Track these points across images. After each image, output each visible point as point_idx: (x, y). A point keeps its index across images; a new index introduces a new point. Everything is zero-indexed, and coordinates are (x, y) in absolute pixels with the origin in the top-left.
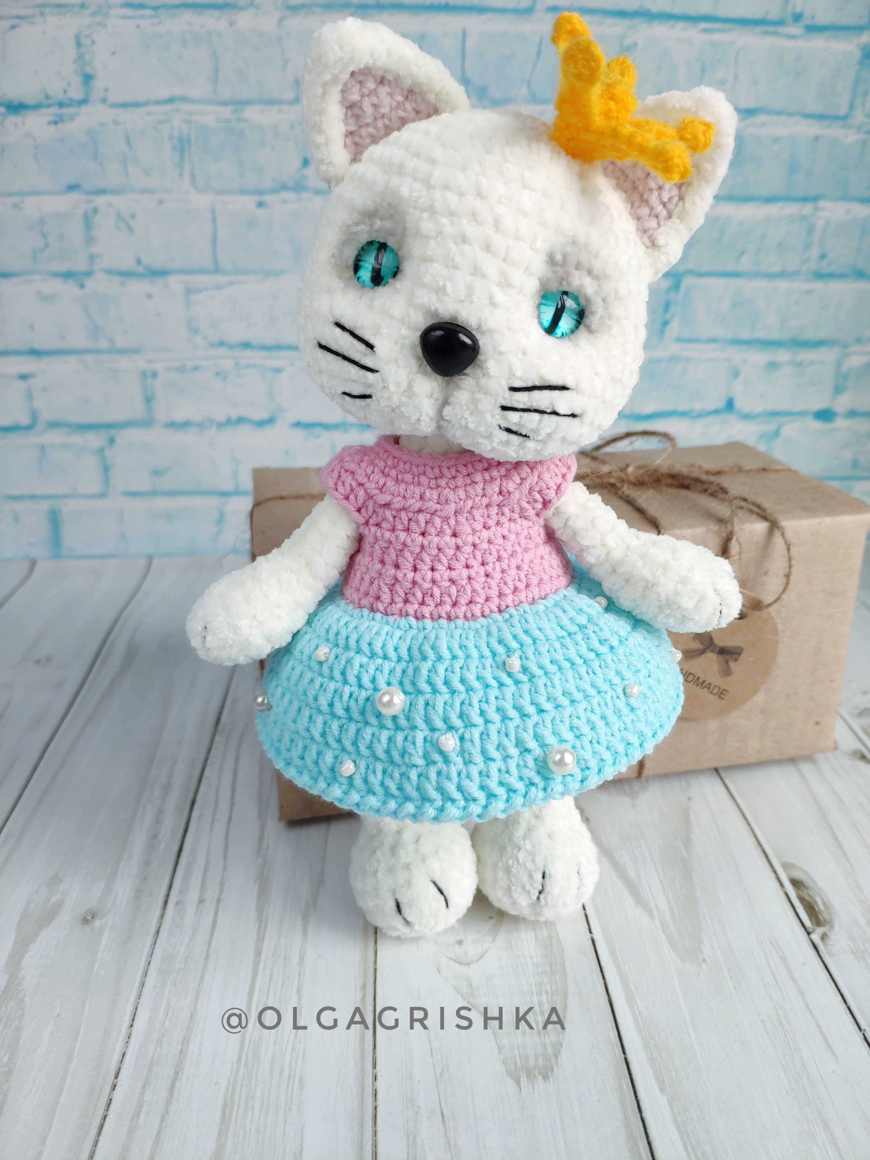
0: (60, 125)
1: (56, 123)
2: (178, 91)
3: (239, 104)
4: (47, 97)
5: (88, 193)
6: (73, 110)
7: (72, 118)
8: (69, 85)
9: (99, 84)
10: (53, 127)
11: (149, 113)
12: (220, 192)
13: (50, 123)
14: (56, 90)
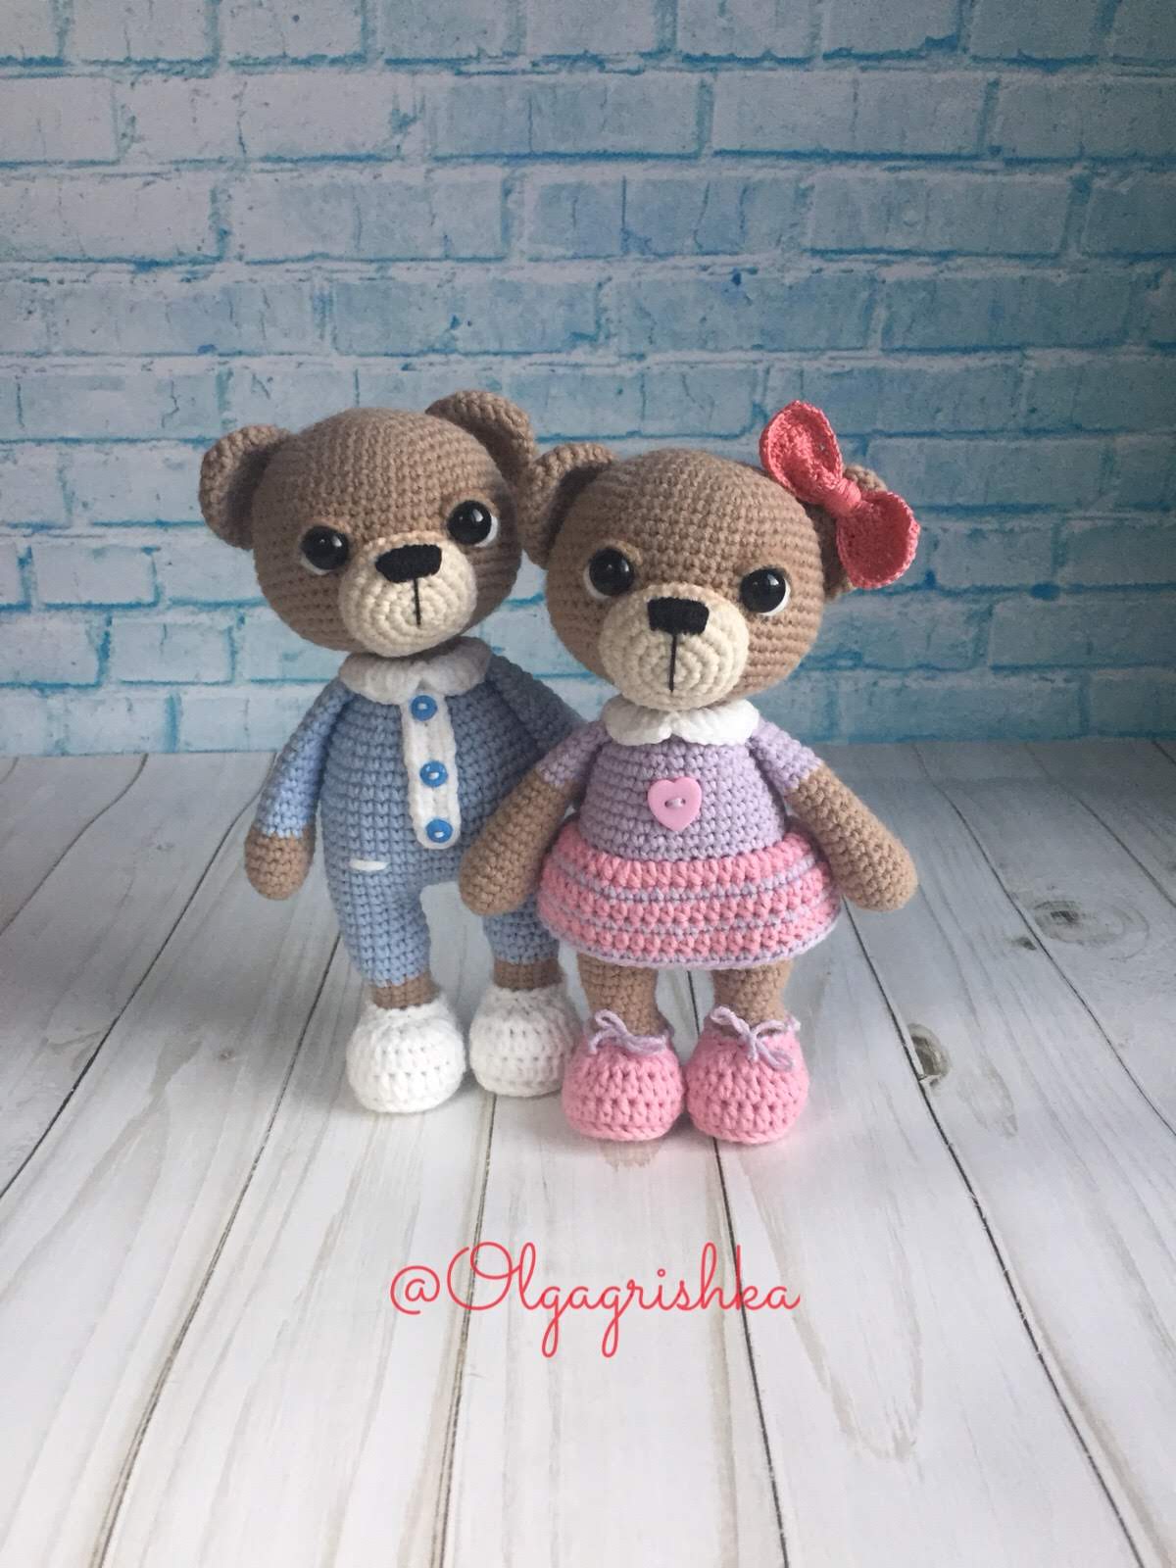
0: (194, 283)
1: (189, 281)
2: (319, 248)
3: (383, 262)
4: (181, 254)
5: (221, 355)
6: (209, 267)
7: (206, 276)
8: (203, 241)
9: (234, 241)
10: (187, 286)
11: (288, 271)
12: (362, 355)
13: (182, 280)
14: (190, 247)
